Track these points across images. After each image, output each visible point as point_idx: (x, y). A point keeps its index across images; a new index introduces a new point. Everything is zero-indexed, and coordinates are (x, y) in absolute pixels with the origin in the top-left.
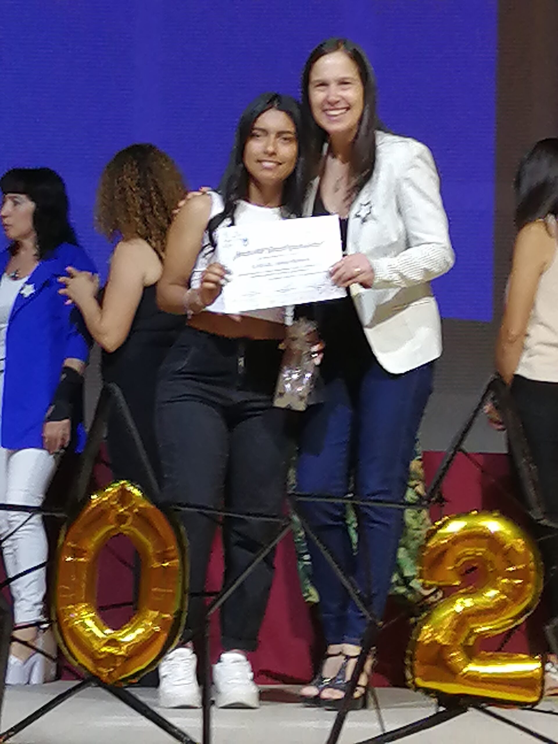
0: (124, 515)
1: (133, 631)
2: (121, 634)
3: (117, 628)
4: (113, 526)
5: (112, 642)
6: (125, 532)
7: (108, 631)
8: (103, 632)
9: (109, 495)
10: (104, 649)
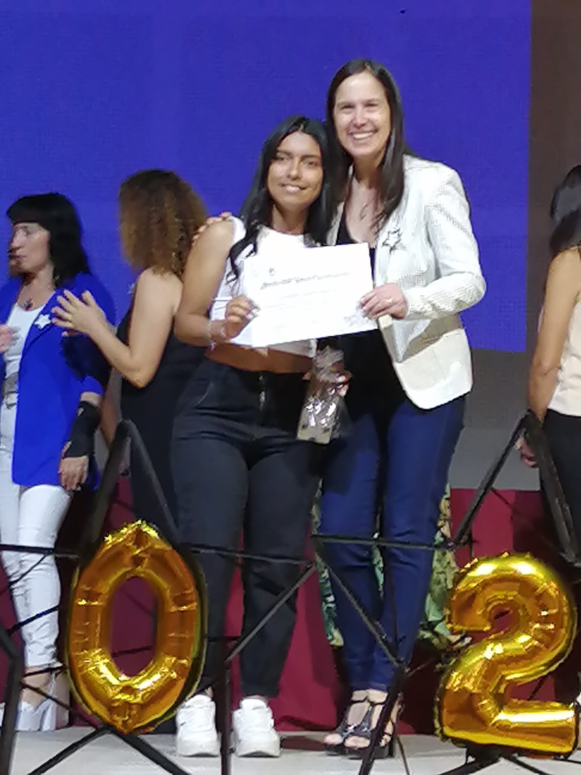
0: (140, 558)
1: (149, 677)
2: (137, 680)
3: (132, 673)
4: (130, 569)
5: (128, 689)
6: (142, 575)
7: (123, 677)
8: (118, 679)
9: (125, 537)
10: (119, 696)
